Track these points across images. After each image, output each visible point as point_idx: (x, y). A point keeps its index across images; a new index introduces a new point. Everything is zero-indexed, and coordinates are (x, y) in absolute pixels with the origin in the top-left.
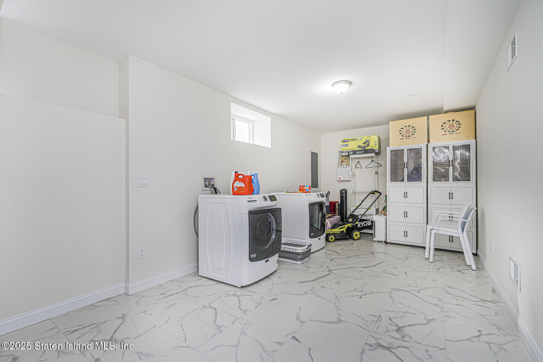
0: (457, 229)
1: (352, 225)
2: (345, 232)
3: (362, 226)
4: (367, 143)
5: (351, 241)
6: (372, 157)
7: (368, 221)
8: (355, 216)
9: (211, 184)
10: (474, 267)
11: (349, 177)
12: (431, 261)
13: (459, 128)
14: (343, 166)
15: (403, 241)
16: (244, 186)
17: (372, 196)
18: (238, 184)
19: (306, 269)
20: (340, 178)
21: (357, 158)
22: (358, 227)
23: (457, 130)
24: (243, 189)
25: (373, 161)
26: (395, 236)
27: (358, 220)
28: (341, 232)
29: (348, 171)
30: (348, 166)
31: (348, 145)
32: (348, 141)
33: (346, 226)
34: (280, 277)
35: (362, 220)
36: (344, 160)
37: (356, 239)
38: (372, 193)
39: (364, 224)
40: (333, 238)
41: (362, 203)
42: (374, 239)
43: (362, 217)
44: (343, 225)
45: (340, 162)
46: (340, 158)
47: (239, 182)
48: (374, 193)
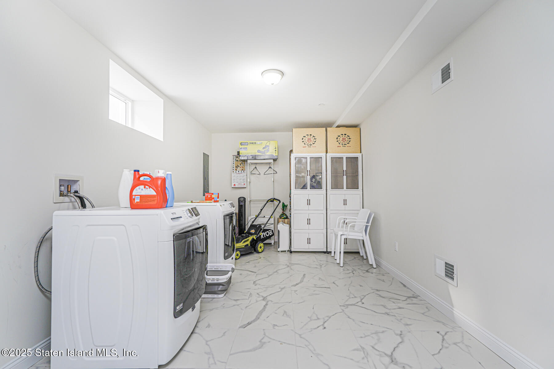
0: (362, 233)
1: (257, 237)
2: (249, 245)
3: (265, 237)
4: (267, 148)
5: (256, 255)
6: (270, 163)
7: (269, 231)
8: (258, 226)
9: (73, 191)
10: (375, 266)
11: (244, 184)
12: (342, 265)
13: (350, 142)
14: (239, 171)
15: (306, 248)
16: (156, 194)
17: (271, 204)
18: (141, 191)
19: (234, 303)
20: (235, 185)
21: (254, 164)
22: (261, 238)
23: (348, 143)
24: (153, 199)
25: (270, 167)
26: (299, 244)
27: (262, 231)
28: (245, 246)
29: (243, 177)
30: (244, 171)
31: (247, 148)
32: (247, 144)
33: (250, 238)
34: (209, 326)
35: (265, 231)
36: (239, 165)
37: (261, 251)
38: (271, 201)
39: (266, 234)
40: (239, 254)
41: (261, 211)
42: (279, 250)
43: (265, 226)
44: (246, 238)
45: (234, 166)
46: (234, 162)
47: (145, 188)
48: (273, 201)
